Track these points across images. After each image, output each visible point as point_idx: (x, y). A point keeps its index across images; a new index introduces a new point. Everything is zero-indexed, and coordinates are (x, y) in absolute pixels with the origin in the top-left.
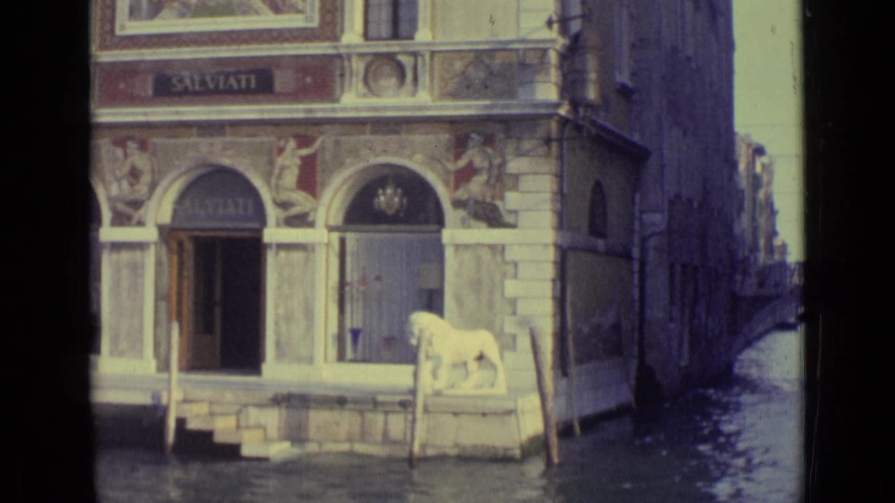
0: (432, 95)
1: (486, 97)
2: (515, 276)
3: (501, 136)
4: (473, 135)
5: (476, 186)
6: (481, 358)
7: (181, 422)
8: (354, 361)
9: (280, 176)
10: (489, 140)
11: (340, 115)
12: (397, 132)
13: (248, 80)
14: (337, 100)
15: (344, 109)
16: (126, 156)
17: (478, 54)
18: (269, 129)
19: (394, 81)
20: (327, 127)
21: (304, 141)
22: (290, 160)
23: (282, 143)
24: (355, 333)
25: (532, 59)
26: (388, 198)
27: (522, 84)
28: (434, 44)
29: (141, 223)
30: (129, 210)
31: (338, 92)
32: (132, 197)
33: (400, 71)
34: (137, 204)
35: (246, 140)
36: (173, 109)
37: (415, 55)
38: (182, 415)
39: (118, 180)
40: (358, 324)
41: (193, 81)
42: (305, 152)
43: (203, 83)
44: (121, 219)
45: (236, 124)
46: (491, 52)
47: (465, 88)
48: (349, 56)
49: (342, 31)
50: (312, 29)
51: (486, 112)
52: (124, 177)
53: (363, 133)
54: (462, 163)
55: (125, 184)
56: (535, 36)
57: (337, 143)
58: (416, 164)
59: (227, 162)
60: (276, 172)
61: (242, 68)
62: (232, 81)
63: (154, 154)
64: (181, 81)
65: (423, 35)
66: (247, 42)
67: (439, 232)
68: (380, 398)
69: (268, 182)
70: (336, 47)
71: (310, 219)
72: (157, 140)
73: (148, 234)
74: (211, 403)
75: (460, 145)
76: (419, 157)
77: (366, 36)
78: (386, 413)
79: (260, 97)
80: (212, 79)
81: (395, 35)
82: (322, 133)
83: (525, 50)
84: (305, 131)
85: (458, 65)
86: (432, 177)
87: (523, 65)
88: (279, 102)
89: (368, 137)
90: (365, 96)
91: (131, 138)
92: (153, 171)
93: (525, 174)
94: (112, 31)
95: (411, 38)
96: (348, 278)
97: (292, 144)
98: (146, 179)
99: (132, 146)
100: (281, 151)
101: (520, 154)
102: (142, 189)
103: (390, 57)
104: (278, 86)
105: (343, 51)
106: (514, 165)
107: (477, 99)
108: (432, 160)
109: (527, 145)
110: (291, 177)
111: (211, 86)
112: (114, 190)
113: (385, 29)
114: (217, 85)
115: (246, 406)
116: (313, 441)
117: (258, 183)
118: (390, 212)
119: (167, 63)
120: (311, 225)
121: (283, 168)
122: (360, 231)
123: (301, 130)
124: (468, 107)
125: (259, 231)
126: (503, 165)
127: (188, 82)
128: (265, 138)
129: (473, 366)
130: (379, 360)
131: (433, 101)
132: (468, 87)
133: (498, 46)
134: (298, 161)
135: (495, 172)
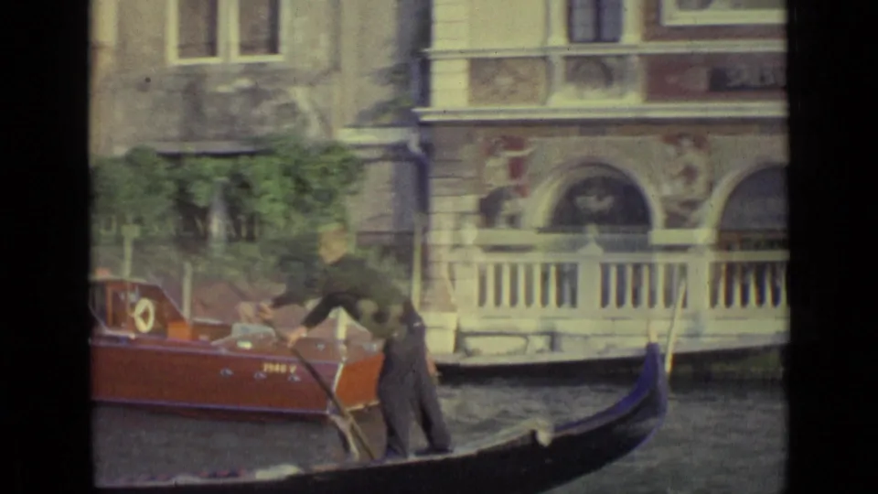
16: (680, 154)
29: (694, 226)
30: (684, 211)
32: (687, 198)
34: (692, 205)
36: (735, 104)
39: (671, 179)
41: (752, 76)
43: (762, 79)
44: (674, 221)
52: (678, 176)
55: (679, 183)
63: (710, 152)
64: (739, 75)
72: (716, 139)
91: (685, 135)
92: (710, 170)
94: (658, 21)
99: (686, 143)
102: (697, 190)
112: (667, 190)
119: (723, 56)
127: (746, 76)
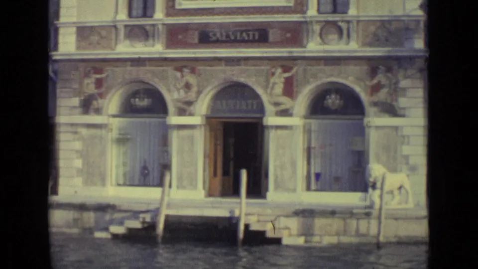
0: (358, 44)
1: (387, 46)
2: (408, 144)
3: (396, 67)
4: (381, 67)
5: (383, 95)
6: (400, 188)
7: (247, 226)
8: (317, 190)
9: (272, 88)
10: (389, 70)
11: (307, 55)
12: (339, 65)
13: (254, 35)
14: (305, 47)
15: (310, 52)
16: (183, 76)
17: (383, 22)
18: (266, 62)
19: (336, 36)
20: (299, 62)
21: (286, 69)
22: (279, 80)
23: (273, 70)
24: (318, 176)
25: (412, 26)
26: (333, 101)
27: (406, 39)
28: (358, 17)
29: (191, 114)
30: (185, 107)
31: (305, 42)
32: (187, 100)
33: (340, 31)
34: (190, 103)
35: (253, 68)
36: (211, 50)
37: (348, 22)
38: (247, 222)
39: (178, 90)
40: (318, 170)
41: (221, 35)
42: (287, 75)
43: (228, 36)
44: (182, 112)
45: (247, 59)
46: (389, 22)
47: (376, 41)
48: (311, 22)
49: (307, 9)
50: (290, 7)
51: (387, 54)
52: (182, 88)
53: (319, 65)
54: (375, 81)
55: (182, 92)
56: (414, 13)
57: (305, 70)
58: (350, 82)
59: (242, 80)
60: (271, 85)
61: (250, 28)
62: (244, 35)
63: (200, 75)
64: (215, 35)
65: (352, 12)
66: (252, 13)
67: (362, 119)
68: (355, 211)
69: (266, 92)
70: (304, 17)
71: (291, 111)
72: (200, 68)
73: (196, 120)
74: (259, 215)
75: (373, 72)
76: (351, 78)
77: (319, 11)
78: (358, 219)
79: (261, 44)
80: (233, 34)
81: (335, 11)
82: (296, 65)
83: (408, 20)
84: (287, 63)
85: (372, 28)
86: (358, 89)
87: (407, 29)
88: (271, 47)
89: (322, 67)
90: (320, 44)
91: (185, 67)
92: (198, 86)
93: (409, 88)
94: (173, 6)
95: (346, 13)
96: (313, 145)
97: (279, 70)
98: (195, 89)
99: (186, 70)
100: (273, 74)
101: (406, 77)
102: (192, 95)
103: (334, 23)
104: (271, 38)
105: (308, 19)
106: (404, 83)
107: (383, 47)
108: (359, 79)
109: (410, 72)
110: (279, 89)
111: (233, 38)
112: (176, 95)
113: (329, 8)
114: (236, 37)
115: (279, 216)
116: (318, 235)
117: (260, 91)
118: (334, 108)
119: (207, 24)
120: (291, 115)
121: (275, 84)
122: (319, 119)
123: (285, 63)
124: (379, 51)
125: (261, 119)
126: (397, 83)
127: (218, 35)
128: (265, 68)
129: (396, 192)
130: (331, 189)
131: (359, 47)
132: (378, 40)
133: (393, 18)
134: (283, 80)
135: (393, 87)
